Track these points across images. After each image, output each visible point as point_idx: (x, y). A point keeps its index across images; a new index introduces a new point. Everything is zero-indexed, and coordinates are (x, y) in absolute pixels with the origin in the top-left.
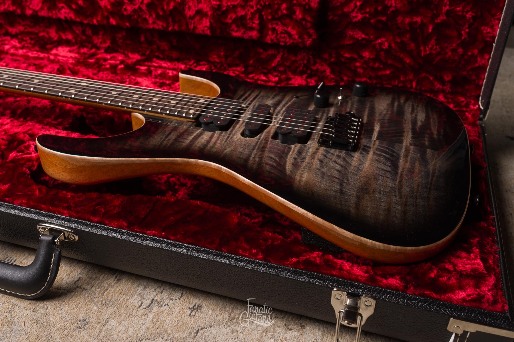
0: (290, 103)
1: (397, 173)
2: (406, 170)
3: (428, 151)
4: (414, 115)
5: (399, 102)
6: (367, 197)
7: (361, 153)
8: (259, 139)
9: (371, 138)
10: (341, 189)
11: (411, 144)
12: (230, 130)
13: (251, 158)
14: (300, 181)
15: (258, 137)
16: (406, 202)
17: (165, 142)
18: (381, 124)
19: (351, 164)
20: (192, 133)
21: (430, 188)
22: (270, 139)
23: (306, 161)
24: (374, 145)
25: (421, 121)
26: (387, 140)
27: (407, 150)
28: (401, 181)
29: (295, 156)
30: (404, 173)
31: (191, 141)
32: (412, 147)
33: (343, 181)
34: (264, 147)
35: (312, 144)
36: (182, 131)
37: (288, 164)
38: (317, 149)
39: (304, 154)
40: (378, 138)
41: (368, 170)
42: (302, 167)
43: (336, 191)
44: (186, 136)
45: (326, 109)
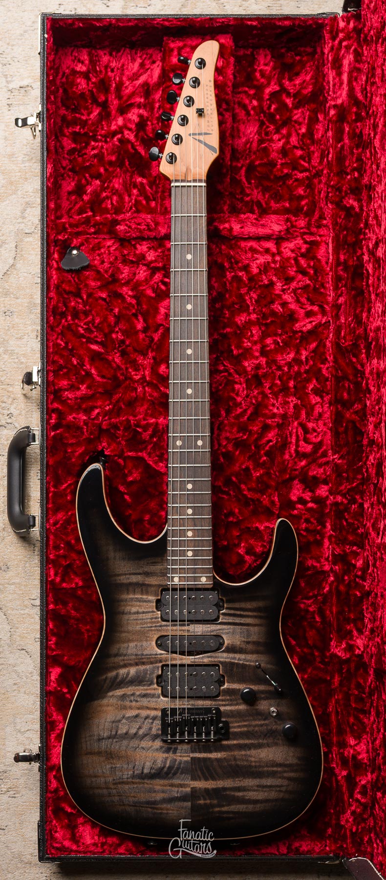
0: (241, 662)
1: (143, 779)
2: (151, 786)
3: (189, 804)
4: (256, 788)
5: (285, 772)
6: (102, 759)
7: (161, 747)
8: (156, 654)
9: (192, 752)
10: (103, 739)
11: (191, 788)
12: (164, 623)
13: (121, 658)
14: (100, 706)
15: (160, 652)
16: (111, 788)
17: (122, 578)
18: (225, 758)
19: (141, 741)
20: (147, 593)
21: (135, 806)
22: (160, 664)
23: (134, 704)
24: (180, 756)
25: (244, 796)
26: (193, 767)
27: (181, 786)
28: (133, 783)
29: (138, 693)
30: (146, 785)
31: (132, 599)
32: (188, 790)
33: (114, 738)
34: (143, 663)
35: (165, 702)
36: (147, 583)
37: (123, 689)
38: (155, 709)
39: (144, 699)
40: (192, 758)
41: (138, 756)
42: (122, 702)
43: (99, 735)
44: (140, 590)
45: (241, 701)
